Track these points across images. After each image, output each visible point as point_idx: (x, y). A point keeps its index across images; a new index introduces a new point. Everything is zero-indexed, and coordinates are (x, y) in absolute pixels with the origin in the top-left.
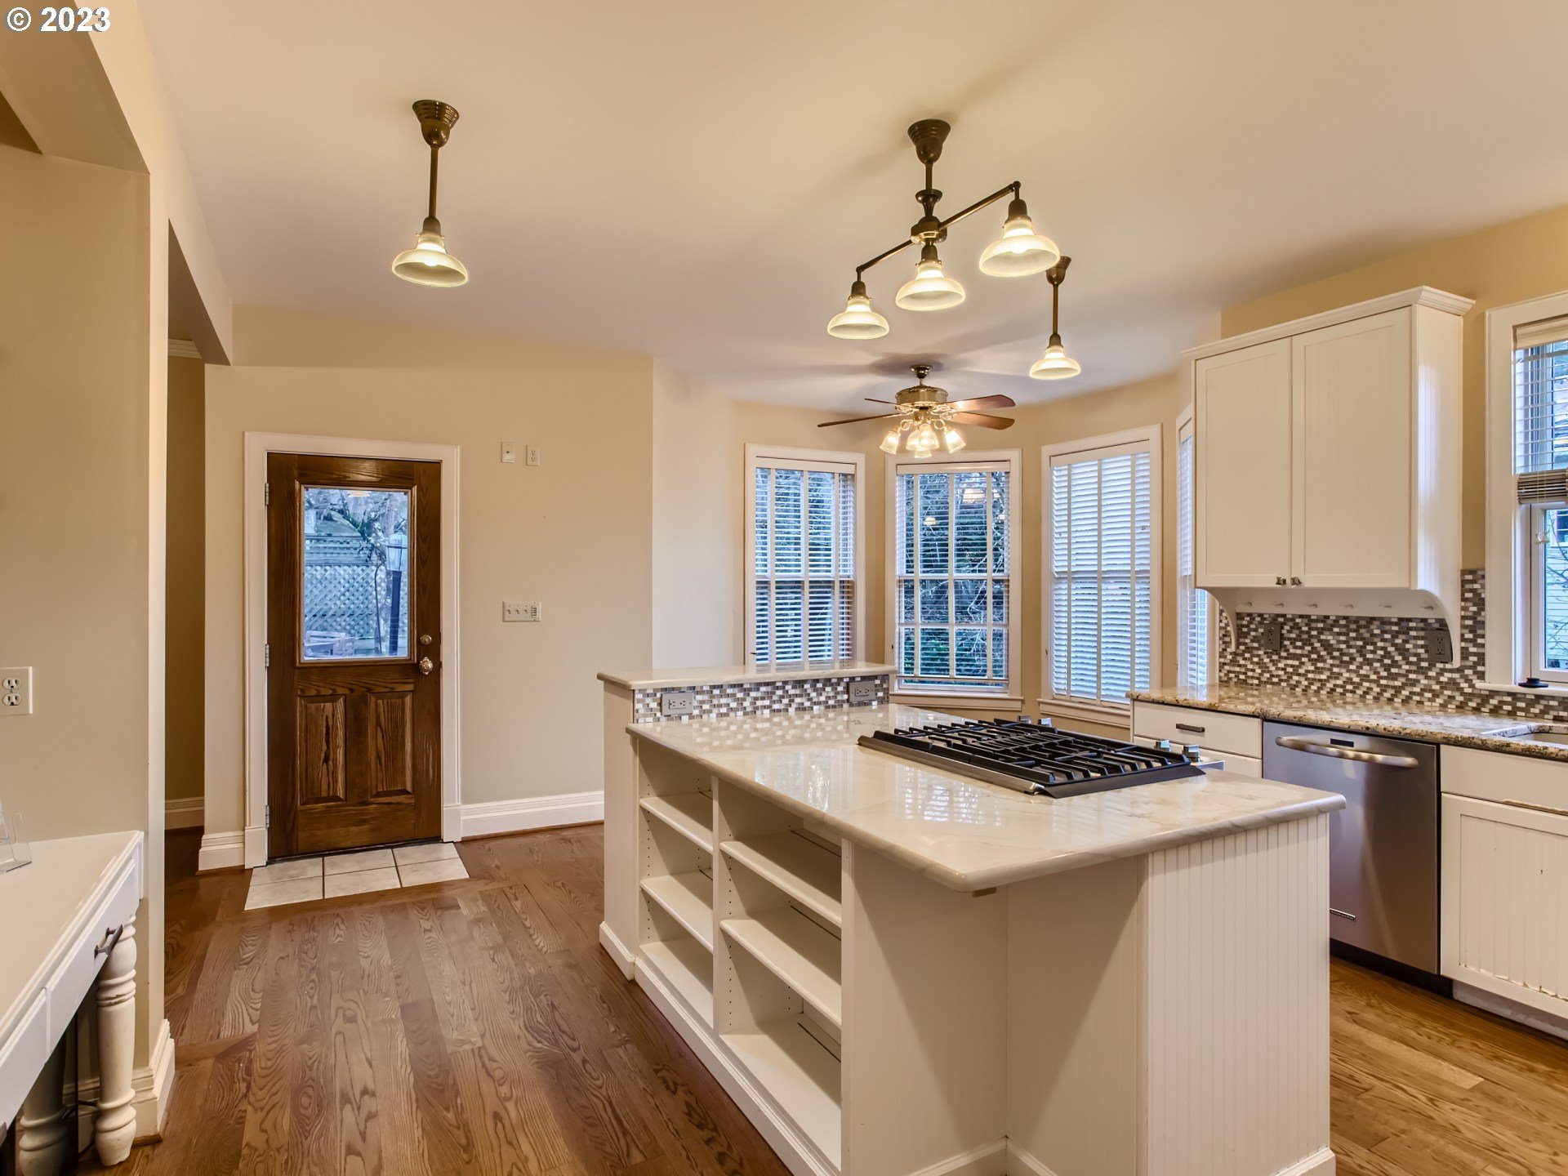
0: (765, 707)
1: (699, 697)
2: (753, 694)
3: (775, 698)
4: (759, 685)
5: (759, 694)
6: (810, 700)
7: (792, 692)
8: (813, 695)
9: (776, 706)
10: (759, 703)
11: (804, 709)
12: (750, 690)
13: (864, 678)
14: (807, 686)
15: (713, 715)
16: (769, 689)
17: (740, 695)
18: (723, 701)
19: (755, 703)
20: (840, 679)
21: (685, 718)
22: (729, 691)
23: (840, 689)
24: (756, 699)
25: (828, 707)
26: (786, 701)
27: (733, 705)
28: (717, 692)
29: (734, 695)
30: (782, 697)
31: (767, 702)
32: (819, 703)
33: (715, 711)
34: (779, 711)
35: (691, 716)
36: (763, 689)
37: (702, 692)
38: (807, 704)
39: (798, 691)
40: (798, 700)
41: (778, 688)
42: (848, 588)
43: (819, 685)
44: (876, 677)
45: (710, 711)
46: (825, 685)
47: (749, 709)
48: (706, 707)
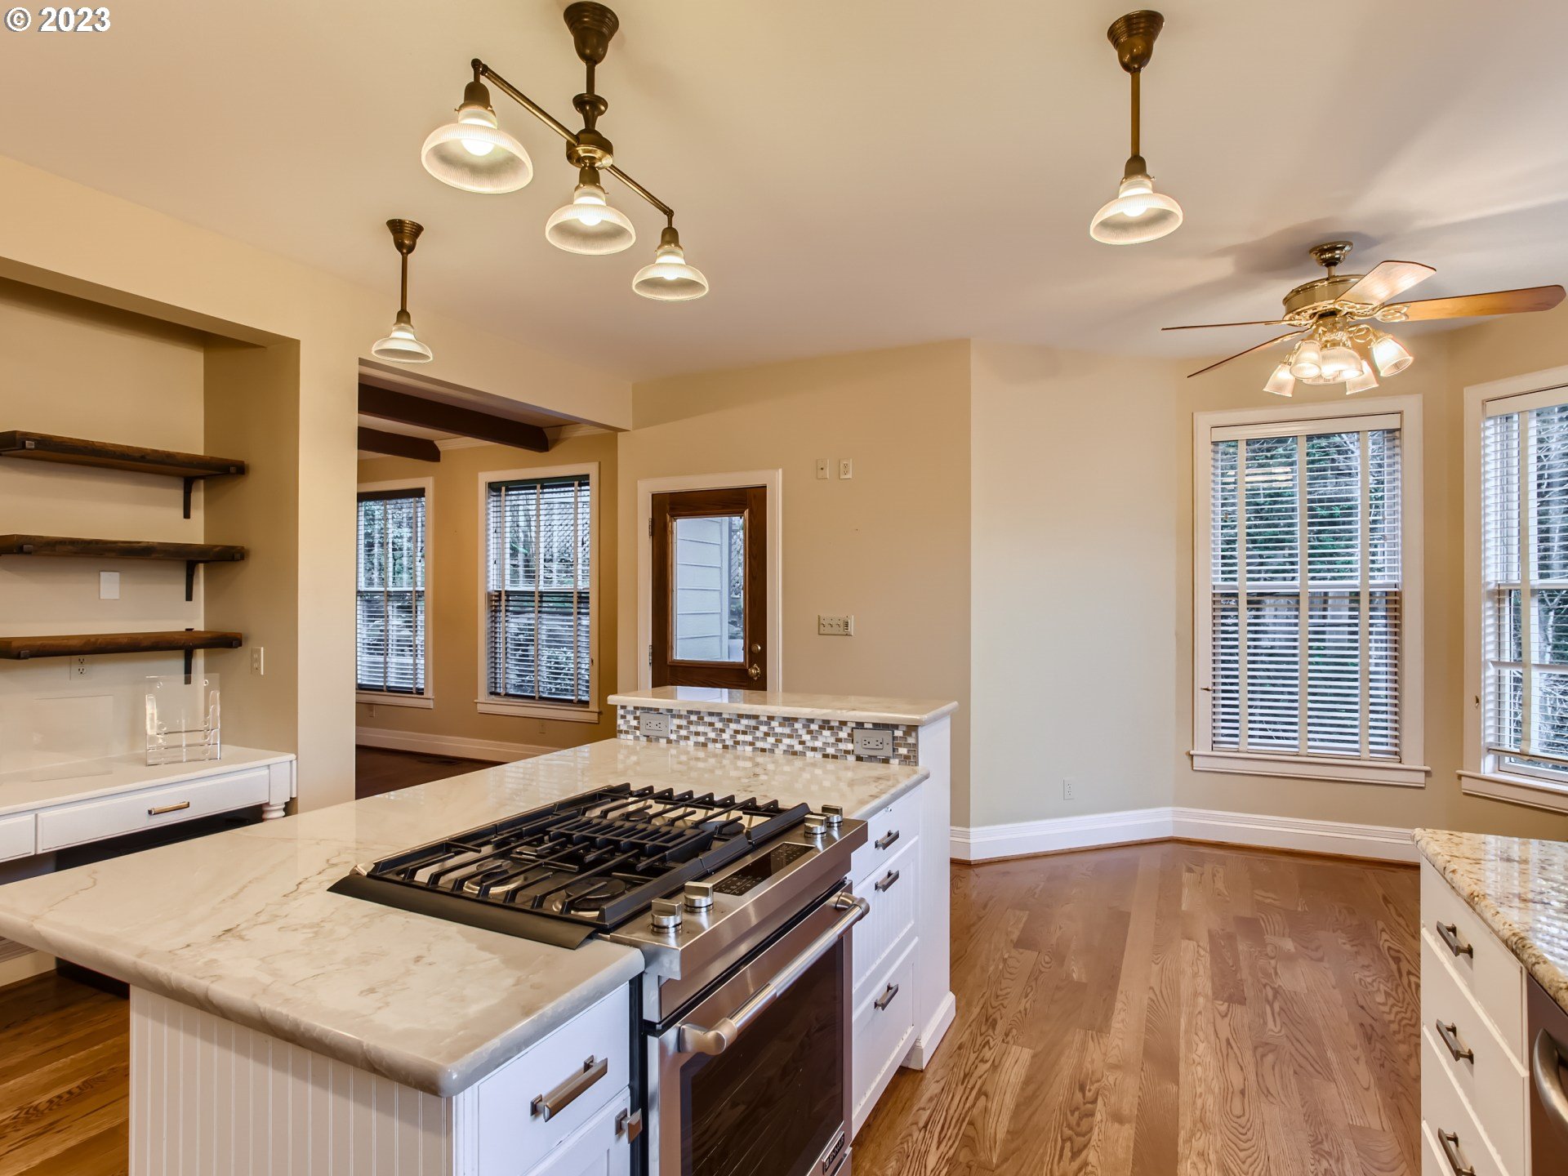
0: (745, 743)
1: (677, 721)
2: (733, 726)
3: (759, 734)
4: (741, 716)
5: (740, 727)
6: (802, 743)
7: (779, 730)
8: (806, 737)
9: (760, 744)
10: (740, 737)
11: (795, 753)
12: (730, 720)
13: (877, 726)
14: (798, 726)
15: (691, 743)
16: (753, 723)
17: (719, 725)
18: (701, 729)
19: (735, 737)
20: (843, 723)
21: (662, 741)
22: (707, 719)
23: (843, 735)
24: (737, 732)
25: (826, 756)
26: (771, 740)
27: (712, 735)
28: (694, 718)
29: (711, 724)
30: (767, 734)
31: (749, 738)
32: (814, 749)
33: (693, 739)
34: (763, 750)
35: (669, 741)
36: (744, 722)
37: (680, 717)
38: (798, 748)
39: (787, 731)
40: (786, 741)
41: (761, 723)
42: (1394, 602)
43: (814, 727)
44: (896, 727)
45: (687, 738)
46: (821, 727)
47: (729, 743)
48: (683, 732)
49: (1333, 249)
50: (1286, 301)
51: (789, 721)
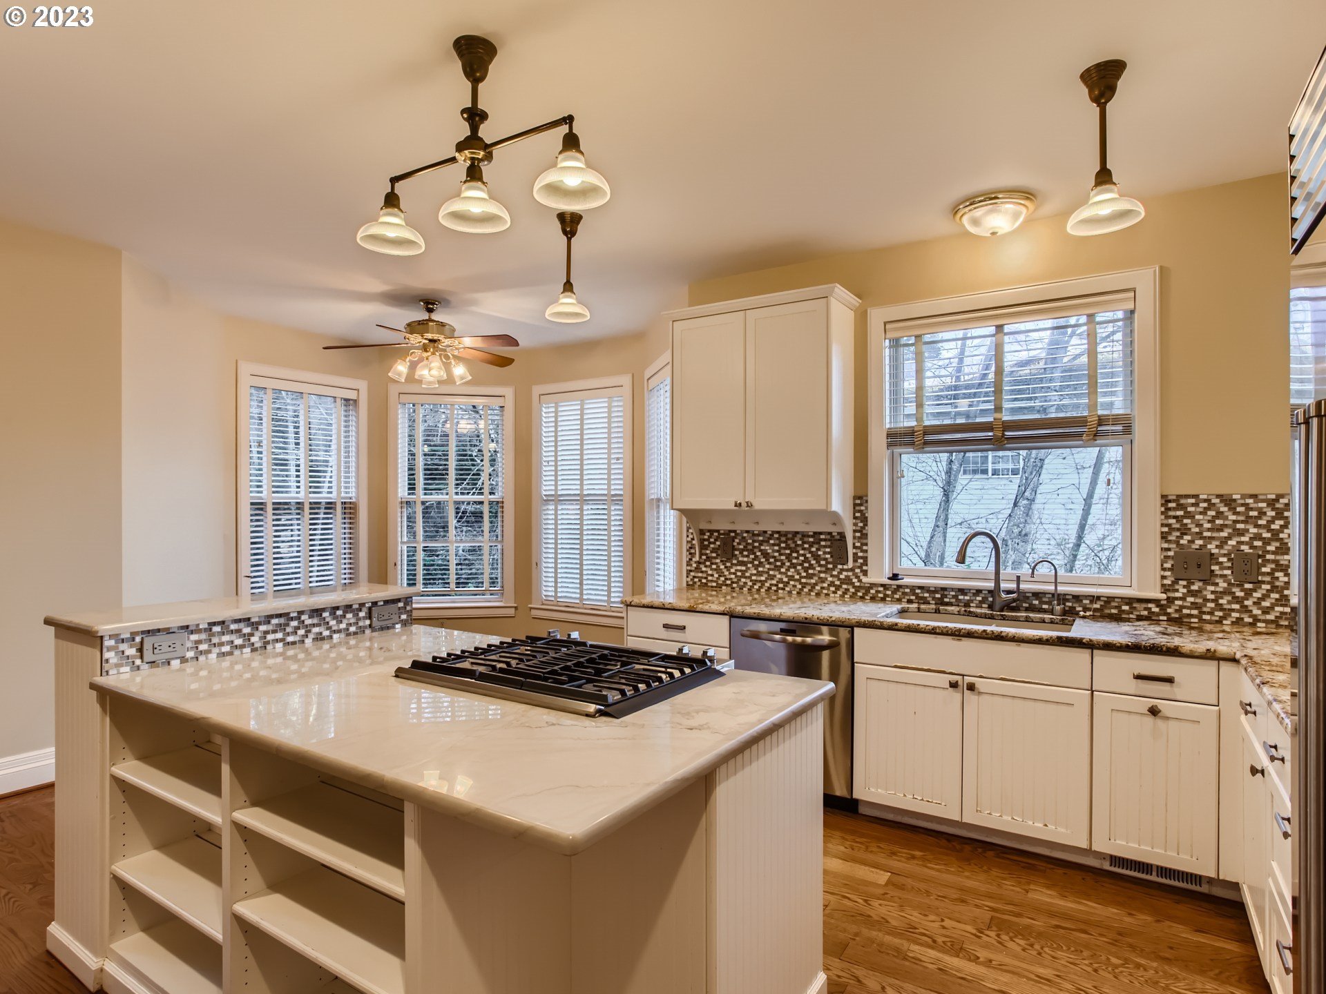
0: (277, 641)
1: (194, 637)
2: (263, 628)
3: (289, 630)
4: (270, 617)
5: (270, 628)
6: (329, 628)
7: (308, 622)
8: (333, 623)
9: (290, 639)
10: (270, 637)
11: (323, 639)
12: (259, 623)
13: (387, 602)
14: (326, 614)
15: (213, 656)
16: (282, 620)
17: (247, 630)
18: (226, 638)
19: (265, 638)
20: (362, 605)
21: (176, 663)
22: (233, 627)
23: (362, 614)
24: (266, 633)
25: (348, 635)
26: (301, 632)
27: (239, 642)
28: (217, 629)
29: (239, 631)
30: (298, 628)
31: (279, 635)
32: (339, 631)
33: (216, 650)
34: (294, 643)
35: (184, 660)
36: (275, 621)
37: (198, 631)
38: (326, 633)
39: (315, 621)
40: (316, 630)
41: (292, 619)
42: (350, 509)
43: (339, 613)
44: (399, 600)
45: (208, 652)
46: (345, 612)
47: (258, 645)
48: (203, 647)
49: (433, 304)
50: (409, 325)
51: (316, 612)
